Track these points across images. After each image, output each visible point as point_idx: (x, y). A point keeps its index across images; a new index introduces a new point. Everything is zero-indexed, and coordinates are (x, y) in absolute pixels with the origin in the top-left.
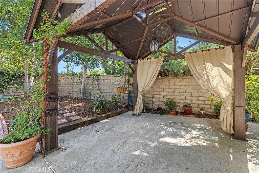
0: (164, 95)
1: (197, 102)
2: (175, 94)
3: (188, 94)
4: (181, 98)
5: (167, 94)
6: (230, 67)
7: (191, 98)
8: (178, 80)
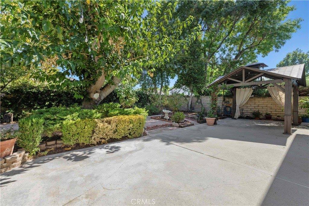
1: (275, 112)
2: (259, 108)
4: (263, 110)
7: (271, 110)
8: (262, 99)
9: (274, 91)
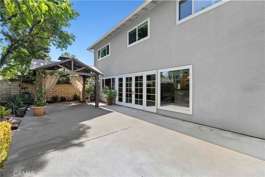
0: (50, 94)
1: (67, 96)
2: (56, 93)
3: (62, 93)
4: (59, 94)
5: (52, 93)
6: (82, 83)
7: (64, 94)
8: (58, 86)
9: (73, 80)
